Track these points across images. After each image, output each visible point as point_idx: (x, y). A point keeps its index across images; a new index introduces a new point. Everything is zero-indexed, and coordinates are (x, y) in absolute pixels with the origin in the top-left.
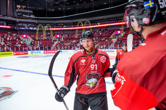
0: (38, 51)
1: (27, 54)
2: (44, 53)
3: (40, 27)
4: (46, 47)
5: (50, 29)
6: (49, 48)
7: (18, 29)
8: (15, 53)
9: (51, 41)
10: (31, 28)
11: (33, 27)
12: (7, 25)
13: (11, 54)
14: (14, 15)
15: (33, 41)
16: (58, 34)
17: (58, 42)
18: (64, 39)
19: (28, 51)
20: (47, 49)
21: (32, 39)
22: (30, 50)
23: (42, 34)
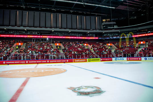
0: (122, 58)
1: (112, 60)
2: (127, 60)
3: (122, 36)
4: (129, 54)
5: (133, 36)
6: (133, 56)
7: (104, 39)
8: (102, 60)
9: (134, 48)
10: (115, 37)
11: (117, 36)
12: (96, 37)
13: (99, 60)
14: (101, 28)
15: (117, 48)
16: (141, 41)
17: (142, 49)
18: (149, 45)
19: (113, 58)
20: (130, 56)
21: (115, 47)
22: (114, 57)
23: (125, 42)
